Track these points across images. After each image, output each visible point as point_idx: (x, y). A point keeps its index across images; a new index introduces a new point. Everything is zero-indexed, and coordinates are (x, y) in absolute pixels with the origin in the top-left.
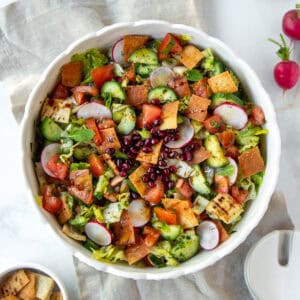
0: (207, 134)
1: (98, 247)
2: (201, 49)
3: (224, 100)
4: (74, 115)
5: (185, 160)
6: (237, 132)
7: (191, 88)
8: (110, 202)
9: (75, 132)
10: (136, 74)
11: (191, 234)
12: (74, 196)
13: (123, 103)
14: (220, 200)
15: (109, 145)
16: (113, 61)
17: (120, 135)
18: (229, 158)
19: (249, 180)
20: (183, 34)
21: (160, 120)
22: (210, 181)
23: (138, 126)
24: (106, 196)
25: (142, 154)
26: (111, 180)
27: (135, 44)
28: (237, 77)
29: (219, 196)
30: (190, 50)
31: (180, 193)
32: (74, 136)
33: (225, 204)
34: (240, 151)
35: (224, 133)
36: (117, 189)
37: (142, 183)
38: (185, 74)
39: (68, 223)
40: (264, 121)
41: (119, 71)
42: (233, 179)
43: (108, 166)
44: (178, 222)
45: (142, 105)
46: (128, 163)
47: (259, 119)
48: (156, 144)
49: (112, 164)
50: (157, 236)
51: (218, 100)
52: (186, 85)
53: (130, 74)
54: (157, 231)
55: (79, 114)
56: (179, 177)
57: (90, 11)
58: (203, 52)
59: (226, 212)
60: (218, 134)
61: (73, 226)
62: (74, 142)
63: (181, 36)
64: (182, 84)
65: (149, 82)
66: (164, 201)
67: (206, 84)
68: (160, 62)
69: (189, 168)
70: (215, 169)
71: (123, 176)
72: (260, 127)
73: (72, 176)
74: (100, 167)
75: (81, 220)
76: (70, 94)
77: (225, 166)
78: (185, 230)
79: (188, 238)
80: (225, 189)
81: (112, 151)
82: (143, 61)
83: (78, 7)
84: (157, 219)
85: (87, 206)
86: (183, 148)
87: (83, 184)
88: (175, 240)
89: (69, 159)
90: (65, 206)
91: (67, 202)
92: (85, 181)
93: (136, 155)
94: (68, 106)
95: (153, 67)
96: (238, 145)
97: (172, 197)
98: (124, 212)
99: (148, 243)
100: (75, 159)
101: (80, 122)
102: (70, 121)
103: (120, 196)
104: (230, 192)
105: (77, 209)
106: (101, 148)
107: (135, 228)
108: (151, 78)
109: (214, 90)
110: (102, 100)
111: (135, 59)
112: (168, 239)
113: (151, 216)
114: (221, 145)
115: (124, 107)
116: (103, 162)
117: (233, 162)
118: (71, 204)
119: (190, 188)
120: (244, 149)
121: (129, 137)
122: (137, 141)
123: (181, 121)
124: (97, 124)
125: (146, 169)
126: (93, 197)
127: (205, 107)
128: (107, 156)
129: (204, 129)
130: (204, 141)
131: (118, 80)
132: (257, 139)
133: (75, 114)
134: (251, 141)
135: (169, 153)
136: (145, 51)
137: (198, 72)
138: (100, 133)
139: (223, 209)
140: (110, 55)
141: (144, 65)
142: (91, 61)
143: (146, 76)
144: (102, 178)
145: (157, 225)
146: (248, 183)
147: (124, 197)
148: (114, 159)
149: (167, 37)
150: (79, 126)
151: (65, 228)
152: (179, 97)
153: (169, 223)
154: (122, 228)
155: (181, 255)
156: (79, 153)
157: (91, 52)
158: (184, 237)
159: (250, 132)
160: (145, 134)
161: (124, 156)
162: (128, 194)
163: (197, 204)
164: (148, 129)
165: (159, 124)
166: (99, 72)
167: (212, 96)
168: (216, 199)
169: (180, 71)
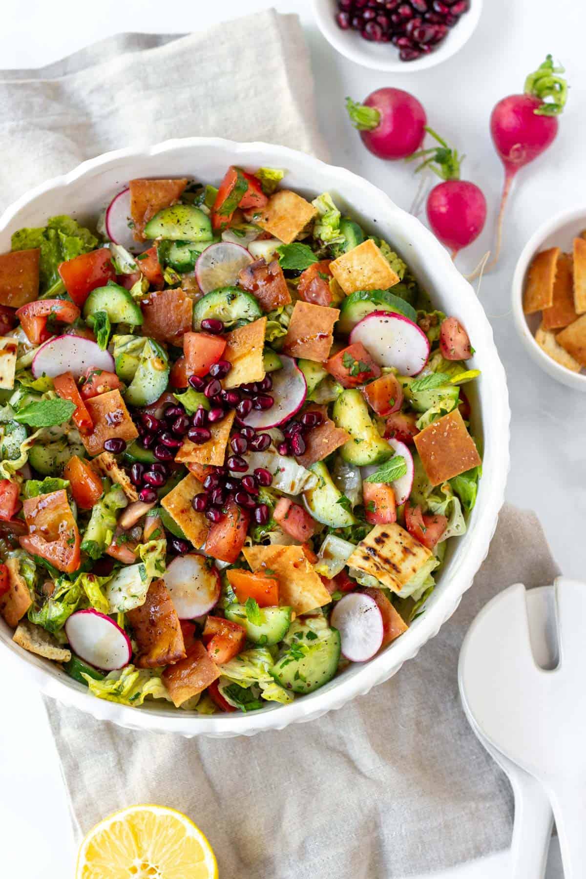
0: (339, 389)
1: (102, 673)
2: (309, 197)
3: (371, 307)
4: (27, 370)
5: (290, 454)
6: (408, 381)
7: (293, 288)
8: (123, 565)
9: (28, 408)
10: (165, 265)
11: (319, 625)
12: (35, 557)
13: (138, 332)
14: (379, 541)
15: (111, 433)
16: (111, 241)
17: (136, 409)
18: (394, 441)
19: (445, 491)
20: (265, 166)
21: (225, 365)
22: (353, 499)
23: (175, 384)
24: (110, 551)
25: (188, 446)
26: (120, 513)
27: (158, 197)
28: (400, 255)
29: (376, 532)
30: (284, 202)
31: (285, 532)
32: (27, 416)
33: (392, 549)
34: (418, 425)
35: (377, 384)
36: (136, 534)
37: (192, 514)
38: (276, 256)
39: (25, 620)
40: (469, 349)
41: (125, 261)
42: (405, 489)
43: (111, 481)
44: (283, 598)
45: (181, 335)
46: (158, 471)
47: (456, 347)
48: (219, 421)
49: (119, 475)
50: (236, 636)
51: (357, 309)
52: (280, 281)
53: (151, 267)
54: (235, 626)
55: (36, 367)
56: (279, 495)
57: (51, 138)
58: (315, 202)
59: (394, 567)
60: (363, 388)
61: (39, 626)
62: (30, 431)
63: (262, 172)
64: (270, 279)
65: (195, 281)
66: (248, 553)
67: (325, 273)
68: (216, 234)
69: (301, 472)
70: (362, 469)
71: (146, 501)
72: (463, 364)
73: (29, 511)
74: (93, 486)
75: (54, 611)
76: (14, 324)
77: (383, 460)
78: (303, 618)
79: (312, 636)
80: (388, 511)
81: (118, 445)
82: (176, 234)
83: (25, 129)
84: (235, 599)
85: (67, 578)
86: (282, 426)
87: (55, 526)
88: (281, 645)
89: (19, 472)
90: (17, 580)
91: (21, 572)
92: (61, 518)
93: (175, 450)
94: (11, 349)
95: (200, 247)
96: (412, 410)
97: (266, 542)
98: (156, 584)
99: (217, 653)
100: (33, 471)
101: (39, 384)
102: (17, 382)
103: (142, 548)
104: (402, 522)
105: (46, 586)
106: (94, 441)
107: (183, 622)
108: (200, 270)
109: (347, 287)
110: (89, 332)
111: (158, 231)
112: (264, 643)
113: (221, 594)
114: (371, 413)
115: (139, 341)
116: (102, 474)
117: (402, 450)
118: (30, 575)
119: (309, 519)
120: (425, 417)
121: (157, 413)
122: (174, 418)
123: (274, 364)
124: (80, 387)
125: (200, 481)
126: (82, 555)
127: (327, 327)
128: (108, 457)
129: (330, 379)
130: (331, 406)
131: (123, 281)
132: (454, 392)
133: (29, 368)
134: (441, 398)
135: (250, 439)
136: (182, 212)
137: (305, 249)
138: (89, 407)
139: (387, 561)
140: (103, 229)
141: (181, 243)
142: (59, 245)
143: (187, 268)
144: (98, 510)
145: (234, 612)
146: (443, 497)
147: (153, 548)
148: (124, 464)
149: (229, 176)
150: (39, 394)
151: (20, 632)
152: (265, 310)
153: (264, 604)
154: (153, 623)
155: (297, 676)
156: (43, 456)
157: (56, 225)
158: (300, 635)
159: (439, 378)
160: (191, 401)
161: (147, 456)
162: (162, 543)
163: (328, 555)
164: (199, 389)
165: (223, 375)
166: (78, 267)
167: (342, 302)
168: (369, 540)
169: (263, 250)
